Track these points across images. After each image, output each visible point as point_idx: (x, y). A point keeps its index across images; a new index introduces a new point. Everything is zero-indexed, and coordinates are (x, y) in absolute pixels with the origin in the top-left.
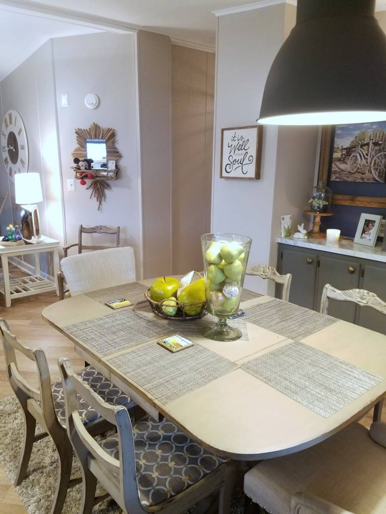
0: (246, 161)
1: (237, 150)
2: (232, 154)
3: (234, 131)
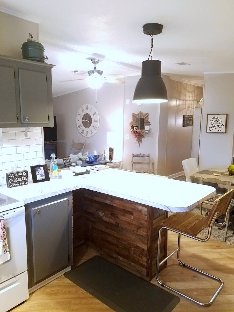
0: (220, 126)
1: (215, 122)
2: (213, 123)
3: (214, 115)
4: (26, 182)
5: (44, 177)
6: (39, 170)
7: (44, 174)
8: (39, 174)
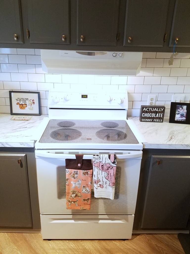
4: (161, 119)
5: (184, 118)
6: (181, 108)
7: (185, 115)
8: (179, 114)
